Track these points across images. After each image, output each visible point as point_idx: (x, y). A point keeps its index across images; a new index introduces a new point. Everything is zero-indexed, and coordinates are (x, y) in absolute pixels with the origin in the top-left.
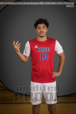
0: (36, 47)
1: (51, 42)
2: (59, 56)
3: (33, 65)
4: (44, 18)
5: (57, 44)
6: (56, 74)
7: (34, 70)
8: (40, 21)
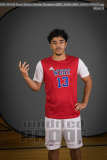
0: (51, 68)
1: (71, 61)
2: (84, 81)
3: (48, 94)
4: (60, 28)
5: (81, 64)
6: (80, 107)
7: (48, 101)
8: (56, 33)
